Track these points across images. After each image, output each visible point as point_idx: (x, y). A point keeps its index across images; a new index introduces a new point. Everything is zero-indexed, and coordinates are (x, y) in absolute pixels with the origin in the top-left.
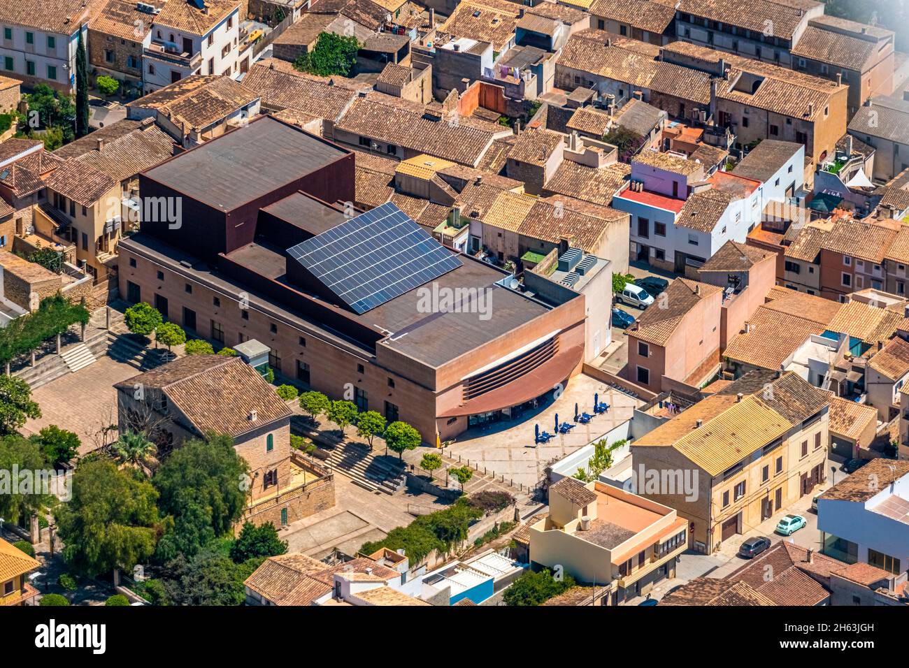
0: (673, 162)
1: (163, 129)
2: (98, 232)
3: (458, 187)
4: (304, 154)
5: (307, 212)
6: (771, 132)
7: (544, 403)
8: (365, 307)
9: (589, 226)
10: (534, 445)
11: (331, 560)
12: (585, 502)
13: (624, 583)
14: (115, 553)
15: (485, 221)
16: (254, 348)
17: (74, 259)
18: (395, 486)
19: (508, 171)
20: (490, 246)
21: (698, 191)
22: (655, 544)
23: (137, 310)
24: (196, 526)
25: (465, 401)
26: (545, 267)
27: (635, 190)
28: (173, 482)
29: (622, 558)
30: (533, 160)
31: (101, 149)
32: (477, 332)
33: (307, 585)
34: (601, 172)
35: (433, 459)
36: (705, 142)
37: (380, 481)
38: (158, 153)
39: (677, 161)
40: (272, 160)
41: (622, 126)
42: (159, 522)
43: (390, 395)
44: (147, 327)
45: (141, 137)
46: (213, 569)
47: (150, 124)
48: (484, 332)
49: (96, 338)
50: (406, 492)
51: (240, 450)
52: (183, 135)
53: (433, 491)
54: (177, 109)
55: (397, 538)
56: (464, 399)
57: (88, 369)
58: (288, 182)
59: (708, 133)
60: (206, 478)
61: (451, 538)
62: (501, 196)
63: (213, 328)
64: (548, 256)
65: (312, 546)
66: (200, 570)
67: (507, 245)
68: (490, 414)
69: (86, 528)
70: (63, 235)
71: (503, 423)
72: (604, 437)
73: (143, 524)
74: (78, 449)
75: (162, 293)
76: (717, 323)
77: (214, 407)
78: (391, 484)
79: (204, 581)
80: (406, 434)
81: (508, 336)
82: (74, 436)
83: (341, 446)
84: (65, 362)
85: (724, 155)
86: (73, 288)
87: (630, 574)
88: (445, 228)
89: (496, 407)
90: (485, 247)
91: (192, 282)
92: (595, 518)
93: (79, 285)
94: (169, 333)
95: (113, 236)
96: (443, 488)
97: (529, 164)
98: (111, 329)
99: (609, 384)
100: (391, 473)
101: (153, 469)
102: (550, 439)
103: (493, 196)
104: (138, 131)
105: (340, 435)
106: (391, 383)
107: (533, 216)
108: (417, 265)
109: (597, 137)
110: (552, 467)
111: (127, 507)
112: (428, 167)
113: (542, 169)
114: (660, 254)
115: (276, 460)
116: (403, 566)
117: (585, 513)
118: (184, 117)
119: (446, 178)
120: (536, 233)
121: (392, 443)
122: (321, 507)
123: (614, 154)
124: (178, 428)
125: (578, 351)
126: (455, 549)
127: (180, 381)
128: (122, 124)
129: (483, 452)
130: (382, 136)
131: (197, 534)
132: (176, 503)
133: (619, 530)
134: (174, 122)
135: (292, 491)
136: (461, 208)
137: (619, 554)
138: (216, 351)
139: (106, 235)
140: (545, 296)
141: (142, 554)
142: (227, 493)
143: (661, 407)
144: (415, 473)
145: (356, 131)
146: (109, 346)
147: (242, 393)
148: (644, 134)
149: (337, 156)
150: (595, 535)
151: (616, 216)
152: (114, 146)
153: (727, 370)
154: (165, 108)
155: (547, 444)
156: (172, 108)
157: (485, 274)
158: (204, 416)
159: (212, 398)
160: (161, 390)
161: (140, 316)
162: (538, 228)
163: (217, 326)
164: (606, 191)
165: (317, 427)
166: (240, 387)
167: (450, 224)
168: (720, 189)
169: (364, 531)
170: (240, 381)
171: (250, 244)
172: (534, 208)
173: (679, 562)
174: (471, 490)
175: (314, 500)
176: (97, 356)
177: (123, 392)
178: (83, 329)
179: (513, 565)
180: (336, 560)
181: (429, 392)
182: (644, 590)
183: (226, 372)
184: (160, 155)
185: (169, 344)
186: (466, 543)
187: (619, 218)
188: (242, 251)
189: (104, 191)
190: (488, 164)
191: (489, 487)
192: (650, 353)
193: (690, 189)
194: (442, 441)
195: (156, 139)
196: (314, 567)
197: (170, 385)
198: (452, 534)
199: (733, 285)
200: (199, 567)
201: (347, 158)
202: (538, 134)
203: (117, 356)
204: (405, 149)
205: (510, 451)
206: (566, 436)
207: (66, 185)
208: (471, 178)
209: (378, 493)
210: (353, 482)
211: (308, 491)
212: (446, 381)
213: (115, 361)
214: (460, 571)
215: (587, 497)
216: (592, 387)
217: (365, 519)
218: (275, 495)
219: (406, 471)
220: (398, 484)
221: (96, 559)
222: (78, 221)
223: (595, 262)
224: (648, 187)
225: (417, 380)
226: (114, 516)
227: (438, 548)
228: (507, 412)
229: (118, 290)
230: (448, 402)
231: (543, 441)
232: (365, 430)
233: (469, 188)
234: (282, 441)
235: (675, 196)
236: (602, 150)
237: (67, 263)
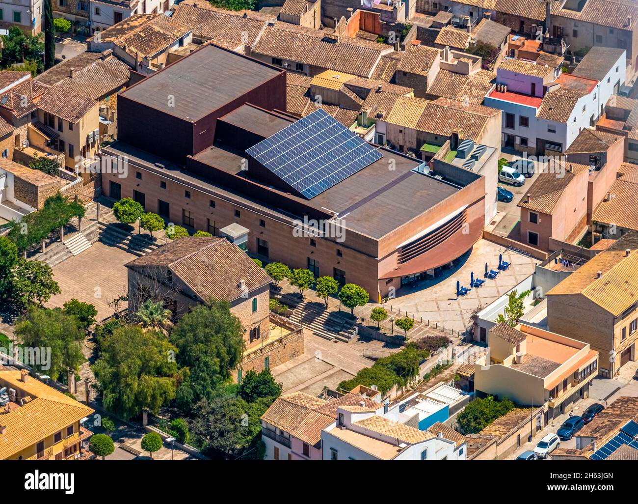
0: (528, 68)
1: (119, 58)
2: (82, 143)
3: (363, 96)
4: (245, 73)
5: (255, 120)
6: (597, 41)
7: (458, 264)
8: (313, 194)
9: (473, 121)
10: (455, 297)
11: (323, 397)
12: (518, 341)
13: (554, 404)
14: (146, 398)
15: (388, 120)
16: (236, 230)
17: (64, 165)
18: (350, 335)
19: (397, 80)
20: (393, 141)
21: (552, 89)
22: (575, 372)
23: (123, 204)
24: (208, 374)
25: (399, 265)
26: (442, 155)
27: (500, 91)
28: (187, 341)
29: (552, 384)
30: (418, 71)
31: (73, 76)
32: (405, 210)
33: (313, 418)
34: (471, 79)
35: (381, 312)
36: (544, 51)
37: (337, 332)
38: (118, 78)
39: (533, 67)
40: (221, 79)
41: (479, 41)
42: (178, 373)
43: (339, 263)
44: (132, 217)
45: (103, 66)
46: (232, 407)
47: (109, 55)
48: (411, 209)
49: (89, 228)
50: (359, 340)
51: (234, 311)
52: (136, 62)
53: (381, 338)
54: (129, 41)
55: (364, 377)
56: (398, 263)
57: (86, 253)
58: (237, 97)
59: (546, 44)
60: (212, 336)
61: (408, 375)
62: (399, 100)
63: (184, 216)
64: (443, 146)
65: (292, 386)
66: (222, 409)
67: (407, 139)
68: (417, 275)
69: (123, 380)
70: (53, 146)
71: (428, 281)
72: (515, 289)
73: (166, 375)
74: (95, 317)
75: (139, 189)
76: (585, 195)
77: (210, 279)
78: (347, 334)
79: (227, 418)
80: (358, 294)
81: (430, 211)
82: (91, 307)
83: (301, 306)
84: (67, 248)
85: (561, 60)
86: (69, 189)
87: (557, 396)
88: (356, 128)
89: (422, 269)
90: (389, 142)
91: (166, 180)
92: (525, 353)
93: (73, 186)
94: (151, 221)
95: (93, 146)
96: (389, 335)
97: (414, 74)
98: (100, 220)
99: (507, 247)
100: (345, 325)
101: (170, 330)
102: (468, 292)
103: (392, 101)
104: (100, 61)
105: (300, 297)
106: (339, 253)
107: (427, 115)
108: (348, 158)
109: (461, 50)
110: (478, 314)
111: (155, 361)
112: (336, 80)
113: (426, 78)
114: (524, 141)
115: (259, 319)
116: (377, 398)
117: (518, 350)
118: (136, 48)
119: (352, 88)
120: (431, 128)
121: (346, 301)
122: (294, 355)
123: (479, 63)
124: (183, 297)
125: (480, 221)
126: (410, 384)
127: (181, 259)
128: (85, 56)
129: (416, 305)
130: (291, 56)
131: (209, 381)
132: (190, 356)
133: (546, 362)
134: (129, 52)
135: (272, 343)
136: (368, 111)
137: (550, 381)
138: (191, 234)
139: (88, 145)
140: (451, 178)
141: (166, 398)
142: (230, 347)
143: (556, 263)
144: (365, 324)
145: (270, 53)
146: (100, 234)
147: (231, 267)
148: (497, 46)
149: (272, 74)
150: (528, 367)
151: (492, 112)
152: (83, 74)
153: (596, 231)
154: (120, 42)
155: (466, 297)
156: (125, 41)
157: (402, 163)
158: (203, 286)
159: (208, 271)
160: (168, 267)
161: (127, 209)
162: (432, 125)
163: (187, 214)
164: (478, 93)
165: (280, 291)
166: (228, 261)
167: (359, 125)
168: (566, 88)
169: (331, 372)
170: (228, 257)
171: (210, 147)
172: (426, 109)
173: (592, 385)
174: (414, 336)
175: (289, 350)
176: (92, 242)
177: (133, 269)
178: (80, 221)
179: (461, 394)
180: (327, 396)
181: (372, 260)
182: (566, 409)
183: (216, 250)
184: (120, 79)
185: (151, 230)
186: (417, 378)
187: (495, 114)
188: (205, 153)
189: (86, 110)
190: (379, 76)
191: (425, 333)
192: (539, 220)
193: (545, 89)
194: (382, 298)
195: (114, 67)
196: (315, 403)
197: (174, 263)
198: (409, 371)
199: (594, 163)
200: (221, 407)
201: (280, 75)
202: (419, 50)
203: (108, 241)
204: (311, 66)
205: (437, 304)
206: (480, 289)
207: (54, 106)
208: (372, 87)
209: (336, 342)
210: (314, 334)
211: (284, 342)
212: (385, 250)
213: (106, 246)
214: (420, 401)
215: (519, 337)
216: (493, 249)
217: (330, 363)
218: (259, 346)
219: (357, 323)
220: (352, 334)
221: (131, 405)
222: (65, 135)
223: (485, 150)
224: (510, 89)
225: (361, 250)
226: (144, 369)
227: (398, 383)
228: (432, 273)
229: (102, 188)
230: (388, 266)
231: (463, 294)
232: (322, 291)
233: (372, 96)
234: (264, 304)
235: (533, 94)
236: (471, 60)
237: (60, 169)
